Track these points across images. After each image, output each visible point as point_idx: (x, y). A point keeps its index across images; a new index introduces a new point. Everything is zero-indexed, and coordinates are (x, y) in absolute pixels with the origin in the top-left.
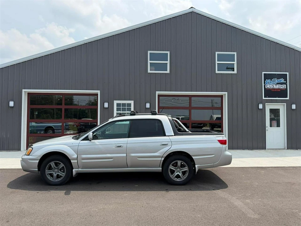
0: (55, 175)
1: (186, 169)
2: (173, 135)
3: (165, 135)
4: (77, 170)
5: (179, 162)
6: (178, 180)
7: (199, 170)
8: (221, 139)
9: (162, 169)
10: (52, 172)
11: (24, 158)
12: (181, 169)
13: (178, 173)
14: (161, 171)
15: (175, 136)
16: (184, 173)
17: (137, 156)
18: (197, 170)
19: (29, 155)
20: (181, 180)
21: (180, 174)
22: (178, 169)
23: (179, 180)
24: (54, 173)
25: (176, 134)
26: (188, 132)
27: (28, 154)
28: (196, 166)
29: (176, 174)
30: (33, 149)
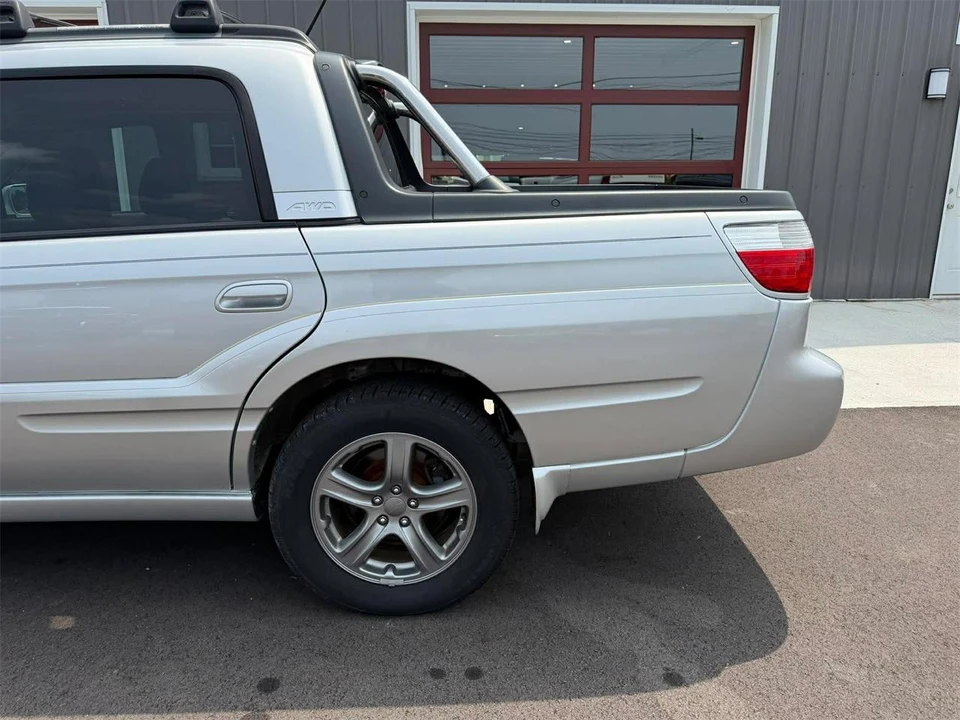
1: (456, 493)
2: (349, 210)
3: (265, 216)
5: (399, 449)
6: (390, 575)
7: (561, 503)
8: (768, 240)
9: (256, 501)
12: (420, 500)
13: (393, 527)
14: (250, 515)
15: (359, 220)
16: (439, 525)
17: (26, 404)
18: (543, 502)
20: (417, 578)
21: (406, 535)
22: (395, 500)
23: (400, 580)
25: (371, 206)
26: (484, 185)
28: (539, 473)
29: (379, 533)
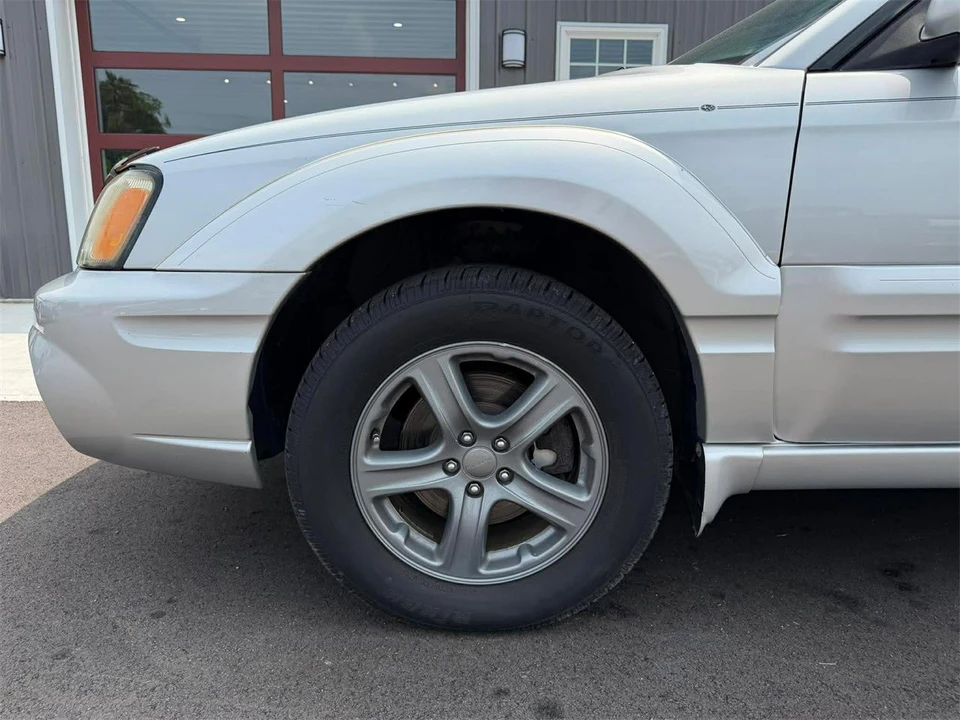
0: (471, 513)
4: (757, 453)
10: (437, 478)
11: (68, 306)
19: (119, 266)
24: (457, 489)
27: (112, 257)
30: (159, 180)
